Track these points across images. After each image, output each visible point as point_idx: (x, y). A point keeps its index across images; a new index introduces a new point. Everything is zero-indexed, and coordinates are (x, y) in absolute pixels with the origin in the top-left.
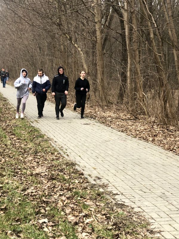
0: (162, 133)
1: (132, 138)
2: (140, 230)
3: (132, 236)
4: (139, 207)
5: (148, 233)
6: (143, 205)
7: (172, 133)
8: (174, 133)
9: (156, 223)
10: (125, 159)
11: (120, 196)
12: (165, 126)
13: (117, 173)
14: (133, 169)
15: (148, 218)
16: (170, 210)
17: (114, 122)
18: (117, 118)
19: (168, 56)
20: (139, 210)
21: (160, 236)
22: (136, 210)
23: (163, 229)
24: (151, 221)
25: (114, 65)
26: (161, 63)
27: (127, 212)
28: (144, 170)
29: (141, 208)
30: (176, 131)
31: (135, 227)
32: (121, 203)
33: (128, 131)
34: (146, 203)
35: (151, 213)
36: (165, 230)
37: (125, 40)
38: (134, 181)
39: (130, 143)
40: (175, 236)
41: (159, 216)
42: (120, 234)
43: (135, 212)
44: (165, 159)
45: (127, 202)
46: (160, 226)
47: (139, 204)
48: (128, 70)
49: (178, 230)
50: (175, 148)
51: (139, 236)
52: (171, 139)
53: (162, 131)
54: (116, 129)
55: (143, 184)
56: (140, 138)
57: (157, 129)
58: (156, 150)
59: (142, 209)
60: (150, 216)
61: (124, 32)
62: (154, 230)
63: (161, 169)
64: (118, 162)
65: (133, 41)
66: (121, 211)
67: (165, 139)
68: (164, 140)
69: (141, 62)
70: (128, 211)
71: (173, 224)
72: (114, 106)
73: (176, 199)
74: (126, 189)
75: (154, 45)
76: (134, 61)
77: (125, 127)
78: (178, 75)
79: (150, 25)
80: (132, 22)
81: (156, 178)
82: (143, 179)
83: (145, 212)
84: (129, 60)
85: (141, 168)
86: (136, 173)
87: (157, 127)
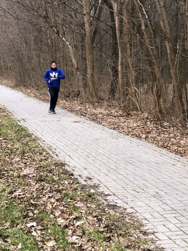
0: (156, 130)
1: (125, 136)
2: (132, 232)
3: (125, 238)
4: (132, 208)
5: (141, 235)
6: (136, 206)
7: (166, 129)
8: (168, 129)
9: (150, 224)
10: (117, 157)
11: (112, 196)
12: (159, 122)
13: (108, 173)
14: (126, 168)
15: (142, 219)
16: (163, 210)
17: (105, 119)
18: (108, 115)
19: (161, 48)
20: (132, 210)
21: (154, 237)
22: (129, 210)
23: (157, 229)
24: (144, 222)
25: (105, 59)
26: (153, 56)
27: (119, 213)
28: (137, 169)
29: (134, 208)
30: (170, 127)
31: (128, 228)
32: (114, 204)
33: (120, 129)
34: (140, 204)
35: (145, 214)
36: (159, 231)
37: (116, 32)
38: (126, 181)
39: (122, 141)
40: (169, 237)
41: (153, 216)
42: (112, 236)
43: (128, 213)
44: (158, 157)
45: (120, 203)
46: (154, 227)
47: (131, 204)
48: (119, 63)
49: (172, 231)
50: (169, 145)
51: (132, 238)
52: (165, 135)
53: (156, 127)
54: (107, 126)
55: (136, 183)
56: (133, 135)
57: (150, 126)
58: (150, 147)
59: (135, 210)
60: (143, 217)
61: (115, 25)
62: (147, 232)
63: (154, 167)
64: (110, 161)
65: (124, 33)
66: (113, 212)
67: (159, 135)
68: (157, 137)
69: (133, 56)
70: (121, 212)
71: (168, 225)
72: (105, 102)
73: (170, 198)
74: (118, 189)
75: (146, 37)
76: (125, 54)
77: (117, 124)
78: (171, 69)
79: (141, 16)
80: (122, 13)
81: (150, 177)
82: (136, 178)
83: (138, 213)
84: (119, 54)
85: (134, 167)
86: (129, 172)
87: (150, 124)
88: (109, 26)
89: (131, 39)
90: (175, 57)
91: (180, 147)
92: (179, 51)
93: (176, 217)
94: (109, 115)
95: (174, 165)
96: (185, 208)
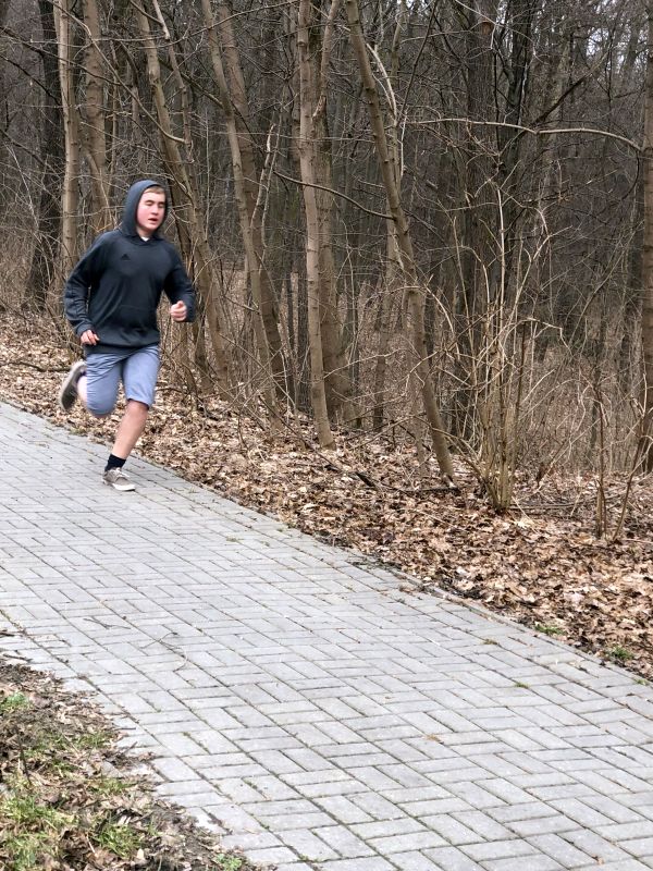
0: (180, 422)
1: (72, 436)
2: (78, 756)
3: (51, 777)
4: (82, 678)
5: (108, 765)
6: (98, 671)
7: (215, 423)
8: (223, 423)
9: (139, 731)
10: (41, 508)
11: (17, 638)
12: (191, 398)
13: (7, 561)
14: (69, 544)
15: (112, 714)
16: (188, 685)
17: (6, 377)
18: (17, 363)
19: (215, 146)
20: (83, 686)
21: (151, 772)
22: (72, 686)
23: (161, 747)
24: (120, 722)
25: (14, 164)
26: (183, 170)
27: (37, 695)
28: (109, 549)
29: (90, 679)
30: (229, 415)
31: (64, 745)
32: (19, 665)
33: (58, 412)
34: (110, 664)
35: (125, 696)
36: (168, 754)
37: (58, 74)
38: (68, 587)
39: (62, 454)
40: (201, 772)
41: (152, 705)
42: (7, 770)
43: (67, 693)
44: (183, 512)
45: (40, 662)
46: (151, 741)
47: (81, 666)
48: (67, 186)
49: (212, 752)
50: (223, 475)
51: (76, 774)
52: (210, 442)
53: (182, 413)
54: (12, 402)
55: (102, 597)
56: (100, 435)
57: (162, 408)
58: (156, 478)
59: (91, 683)
60: (119, 706)
61: (55, 49)
62: (128, 755)
63: (167, 546)
64: (14, 518)
65: (88, 81)
66: (17, 690)
67: (191, 441)
68: (184, 447)
69: (116, 162)
70: (43, 690)
71: (198, 732)
72: (10, 319)
73: (212, 646)
74: (37, 615)
75: (163, 102)
76: (89, 156)
77: (46, 394)
78: (244, 217)
79: (147, 29)
80: (81, 11)
81: (150, 576)
82: (101, 579)
83: (101, 695)
84: (68, 152)
85: (98, 541)
86: (79, 559)
87: (162, 401)
88: (33, 49)
89: (109, 105)
90: (258, 180)
91: (257, 482)
92: (271, 159)
93: (230, 709)
94: (21, 363)
95: (233, 540)
96: (259, 678)
